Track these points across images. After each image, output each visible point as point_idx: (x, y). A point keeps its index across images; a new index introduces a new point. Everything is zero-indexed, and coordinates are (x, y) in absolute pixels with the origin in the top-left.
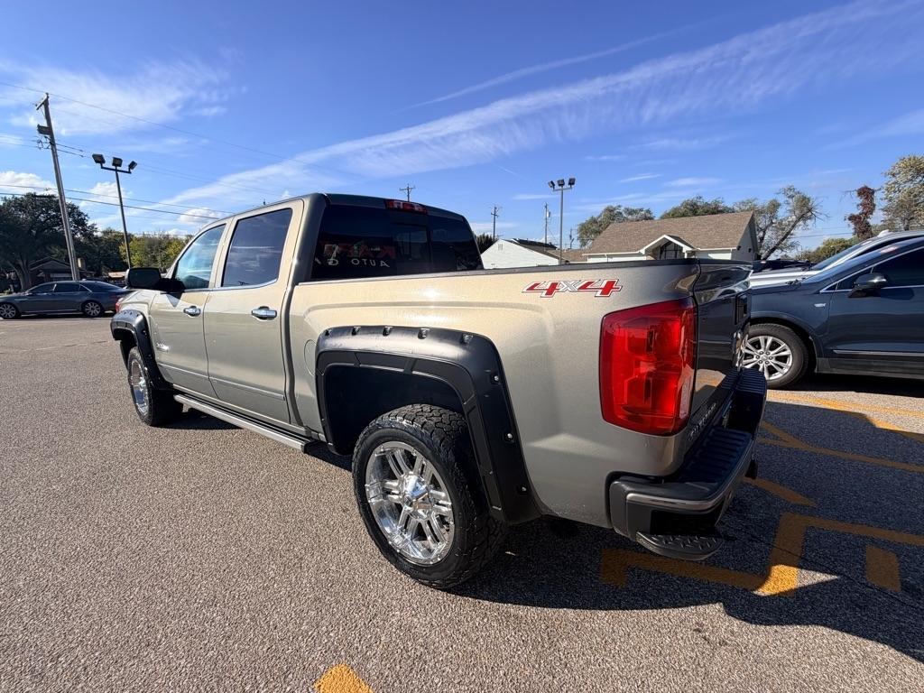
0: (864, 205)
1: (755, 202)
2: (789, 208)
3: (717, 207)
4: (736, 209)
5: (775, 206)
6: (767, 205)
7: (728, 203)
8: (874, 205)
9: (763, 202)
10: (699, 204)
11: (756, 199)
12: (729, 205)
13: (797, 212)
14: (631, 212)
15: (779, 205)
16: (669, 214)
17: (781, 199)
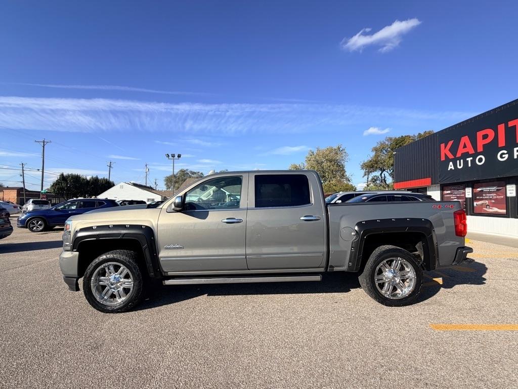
14: (193, 173)
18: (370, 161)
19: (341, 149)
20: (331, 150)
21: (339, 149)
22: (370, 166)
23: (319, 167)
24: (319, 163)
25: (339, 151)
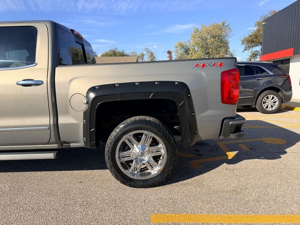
0: (169, 57)
1: (136, 53)
2: (148, 56)
3: (123, 53)
4: (130, 55)
5: (143, 55)
6: (140, 54)
7: (127, 52)
8: (172, 57)
9: (139, 53)
10: (116, 51)
11: (136, 51)
12: (128, 53)
13: (150, 58)
15: (144, 55)
16: (105, 55)
17: (145, 53)
18: (251, 36)
19: (225, 25)
20: (216, 27)
21: (224, 25)
22: (251, 41)
23: (204, 43)
24: (204, 40)
25: (223, 27)
